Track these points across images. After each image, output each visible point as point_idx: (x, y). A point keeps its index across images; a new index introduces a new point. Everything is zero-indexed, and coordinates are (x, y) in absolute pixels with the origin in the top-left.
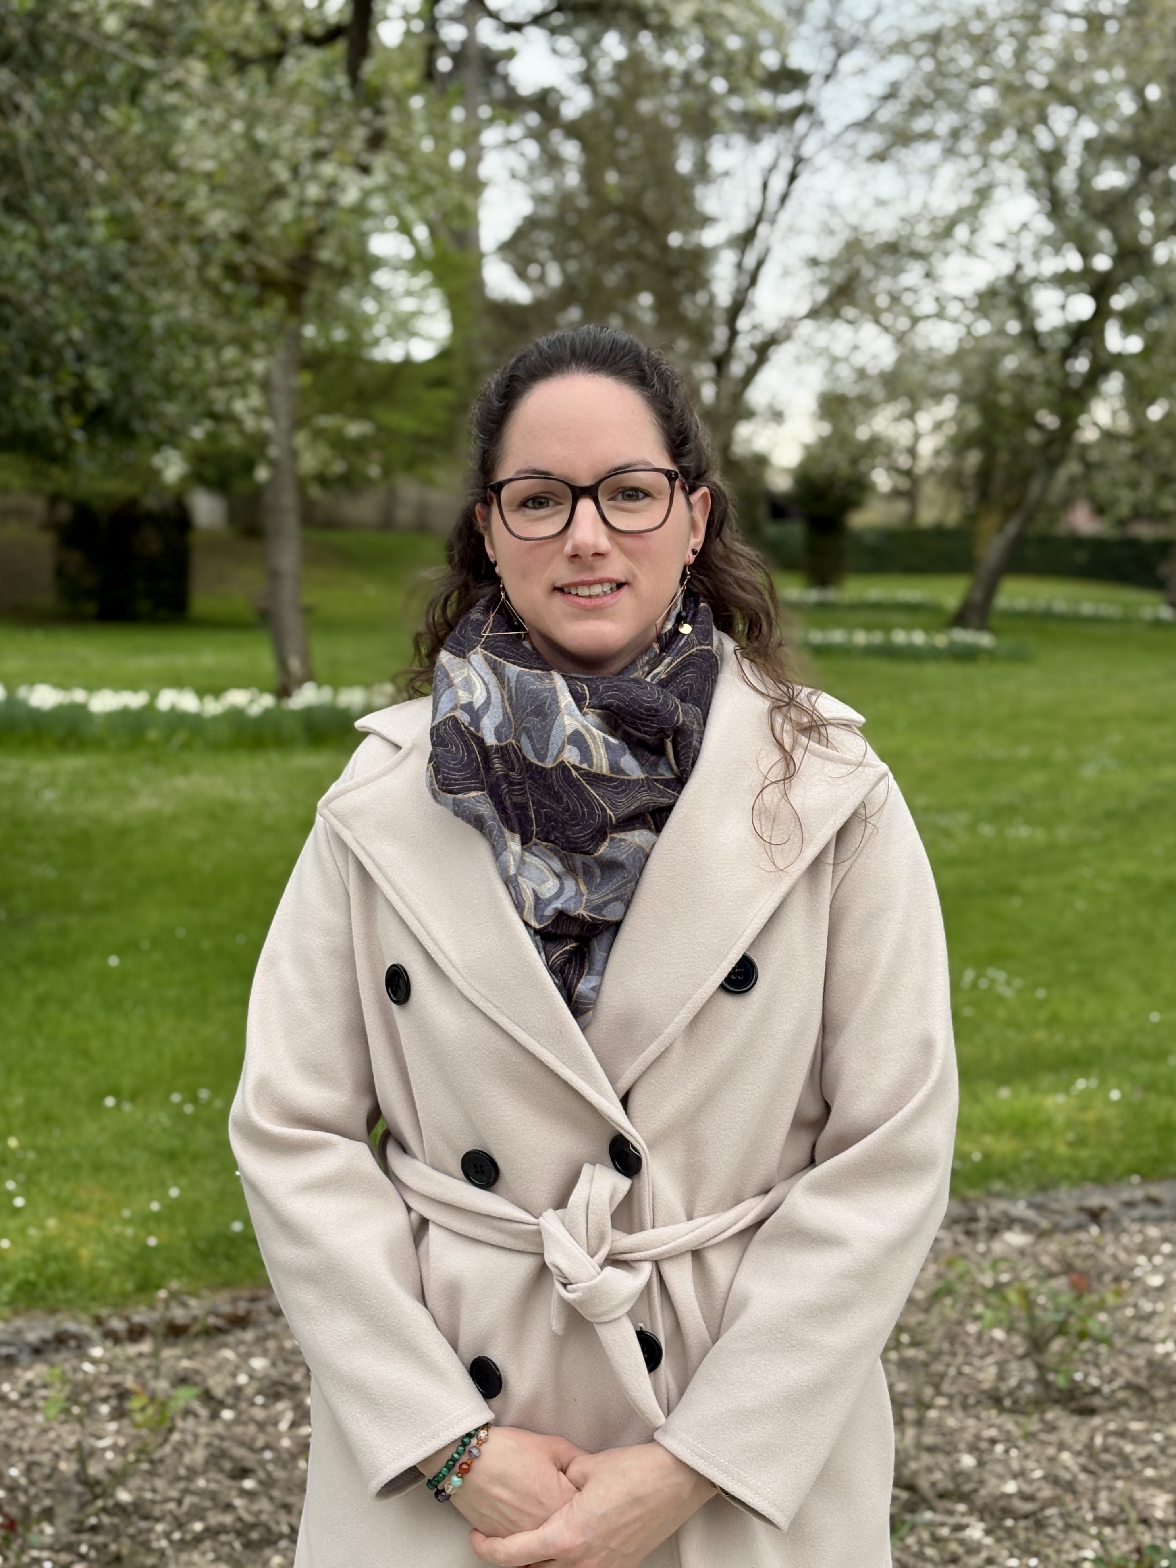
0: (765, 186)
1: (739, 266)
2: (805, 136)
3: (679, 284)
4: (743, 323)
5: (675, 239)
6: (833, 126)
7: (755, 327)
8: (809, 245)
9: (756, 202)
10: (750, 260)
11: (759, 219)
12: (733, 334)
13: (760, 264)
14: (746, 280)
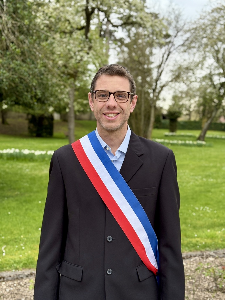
0: (163, 57)
1: (158, 72)
2: (171, 47)
3: (146, 74)
4: (158, 82)
5: (146, 66)
6: (176, 46)
7: (161, 83)
8: (172, 68)
9: (161, 59)
10: (160, 71)
11: (162, 63)
12: (157, 84)
13: (162, 72)
14: (159, 74)
